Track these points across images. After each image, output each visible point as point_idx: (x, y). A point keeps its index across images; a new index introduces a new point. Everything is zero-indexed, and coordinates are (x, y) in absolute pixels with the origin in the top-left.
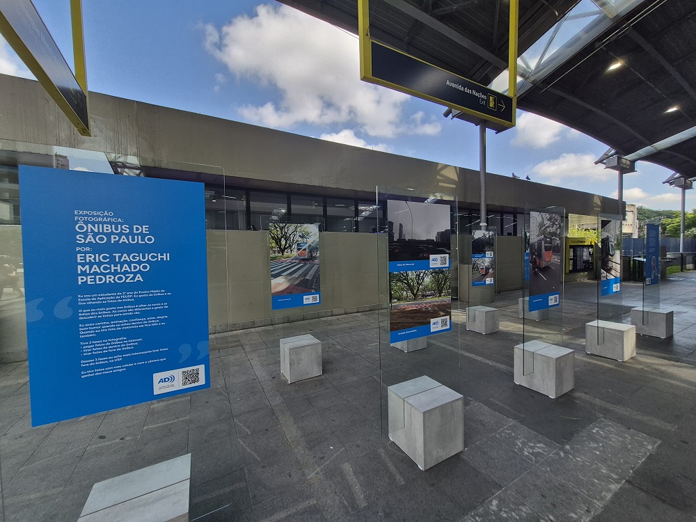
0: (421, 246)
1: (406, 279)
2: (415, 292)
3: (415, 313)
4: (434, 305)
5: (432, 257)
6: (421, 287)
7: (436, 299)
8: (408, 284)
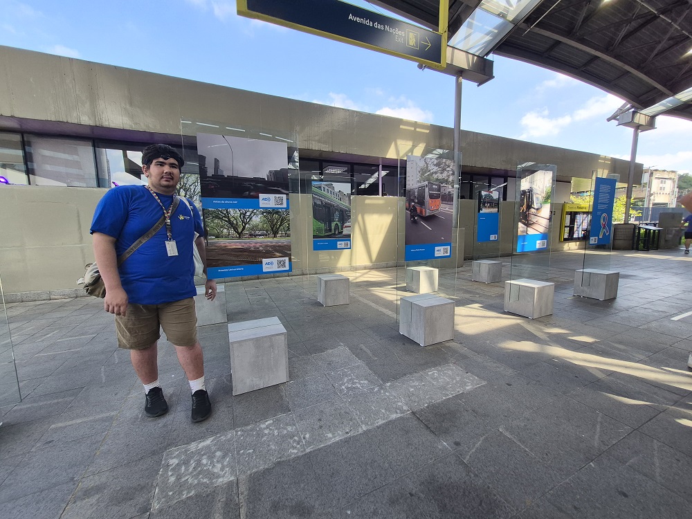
0: (247, 184)
1: (227, 217)
2: (240, 230)
3: (241, 251)
4: (267, 246)
5: (261, 196)
6: (247, 226)
7: (271, 239)
8: (229, 221)
